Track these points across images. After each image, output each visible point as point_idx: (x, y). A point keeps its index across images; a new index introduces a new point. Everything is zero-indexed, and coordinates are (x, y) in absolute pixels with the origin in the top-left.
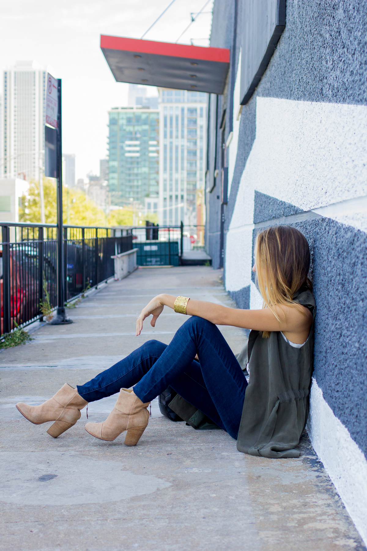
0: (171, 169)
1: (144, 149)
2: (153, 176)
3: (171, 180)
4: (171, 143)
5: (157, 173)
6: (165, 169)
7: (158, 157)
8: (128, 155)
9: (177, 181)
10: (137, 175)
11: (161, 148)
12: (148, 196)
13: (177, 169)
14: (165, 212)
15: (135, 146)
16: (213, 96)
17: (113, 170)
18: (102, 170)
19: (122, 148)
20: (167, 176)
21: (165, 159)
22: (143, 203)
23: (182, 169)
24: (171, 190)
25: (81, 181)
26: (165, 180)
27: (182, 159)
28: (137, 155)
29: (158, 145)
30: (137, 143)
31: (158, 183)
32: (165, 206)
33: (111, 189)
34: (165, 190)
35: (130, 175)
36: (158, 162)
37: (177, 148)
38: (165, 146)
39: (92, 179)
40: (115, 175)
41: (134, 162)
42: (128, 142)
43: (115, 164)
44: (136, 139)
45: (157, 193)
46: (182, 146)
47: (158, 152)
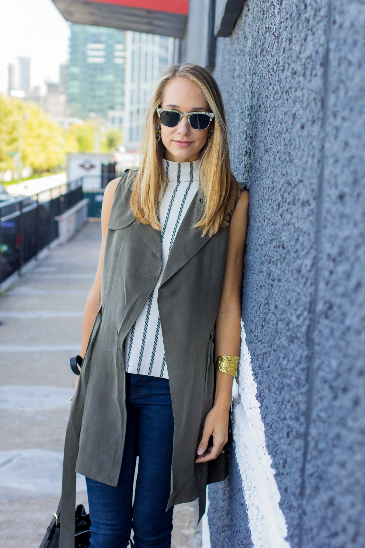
0: (139, 78)
1: (110, 54)
2: (119, 85)
3: (139, 90)
4: (140, 49)
5: (123, 81)
6: (132, 78)
7: (124, 64)
8: (91, 60)
9: (145, 93)
10: (100, 83)
11: (128, 54)
12: (112, 108)
13: (146, 79)
14: (131, 129)
15: (99, 50)
17: (73, 77)
18: (62, 76)
19: (84, 52)
20: (135, 86)
21: (133, 68)
22: (105, 117)
23: (152, 78)
24: (139, 102)
25: (37, 88)
26: (132, 92)
27: (153, 67)
28: (100, 61)
29: (124, 50)
30: (101, 46)
31: (123, 94)
32: (131, 121)
33: (71, 99)
34: (132, 102)
35: (92, 83)
36: (123, 70)
37: (146, 54)
38: (133, 53)
39: (52, 87)
40: (76, 83)
41: (97, 68)
42: (91, 46)
43: (75, 70)
44: (100, 42)
45: (123, 105)
46: (153, 53)
47: (124, 58)
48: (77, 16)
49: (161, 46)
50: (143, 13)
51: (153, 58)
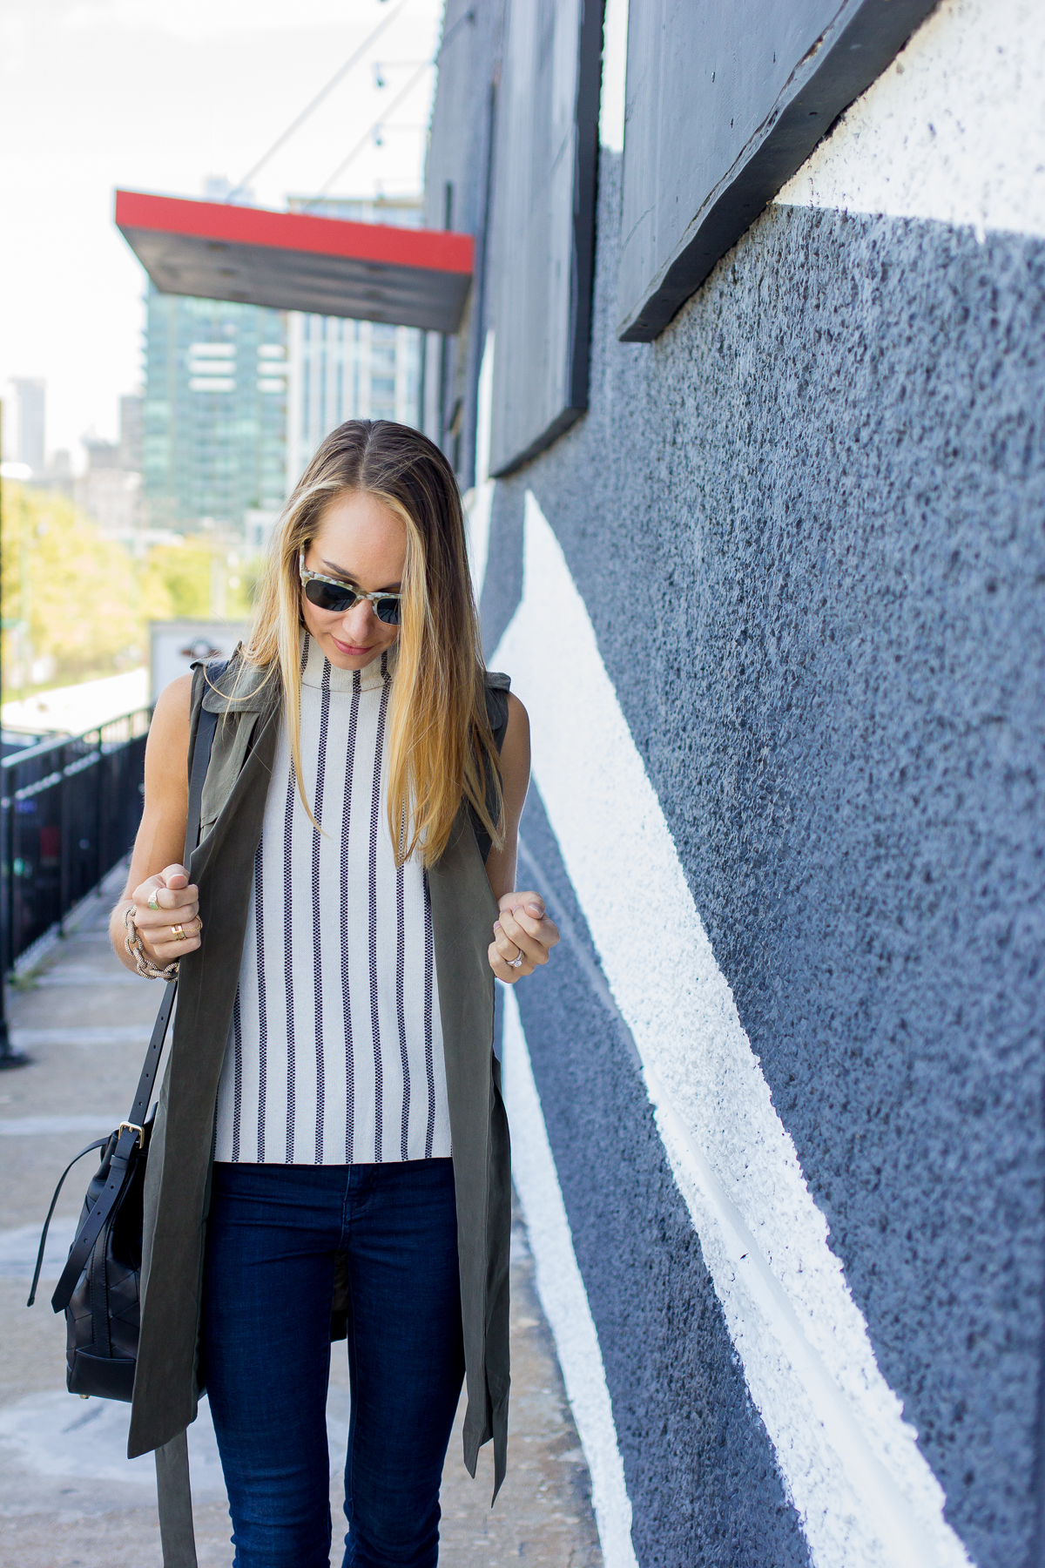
0: (322, 429)
1: (246, 369)
2: (271, 446)
4: (324, 356)
5: (283, 438)
6: (305, 430)
7: (284, 393)
8: (199, 385)
10: (224, 443)
11: (294, 369)
12: (255, 505)
15: (220, 359)
16: (434, 340)
17: (155, 428)
18: (126, 427)
19: (181, 365)
21: (306, 400)
22: (239, 526)
25: (63, 456)
27: (356, 398)
28: (225, 385)
29: (284, 358)
30: (226, 349)
31: (282, 469)
33: (152, 483)
35: (203, 442)
36: (284, 409)
37: (340, 369)
38: (307, 366)
39: (100, 453)
40: (163, 443)
41: (218, 405)
42: (200, 349)
43: (161, 409)
44: (224, 339)
46: (357, 366)
47: (284, 378)
48: (189, 278)
49: (375, 349)
50: (358, 270)
51: (356, 379)
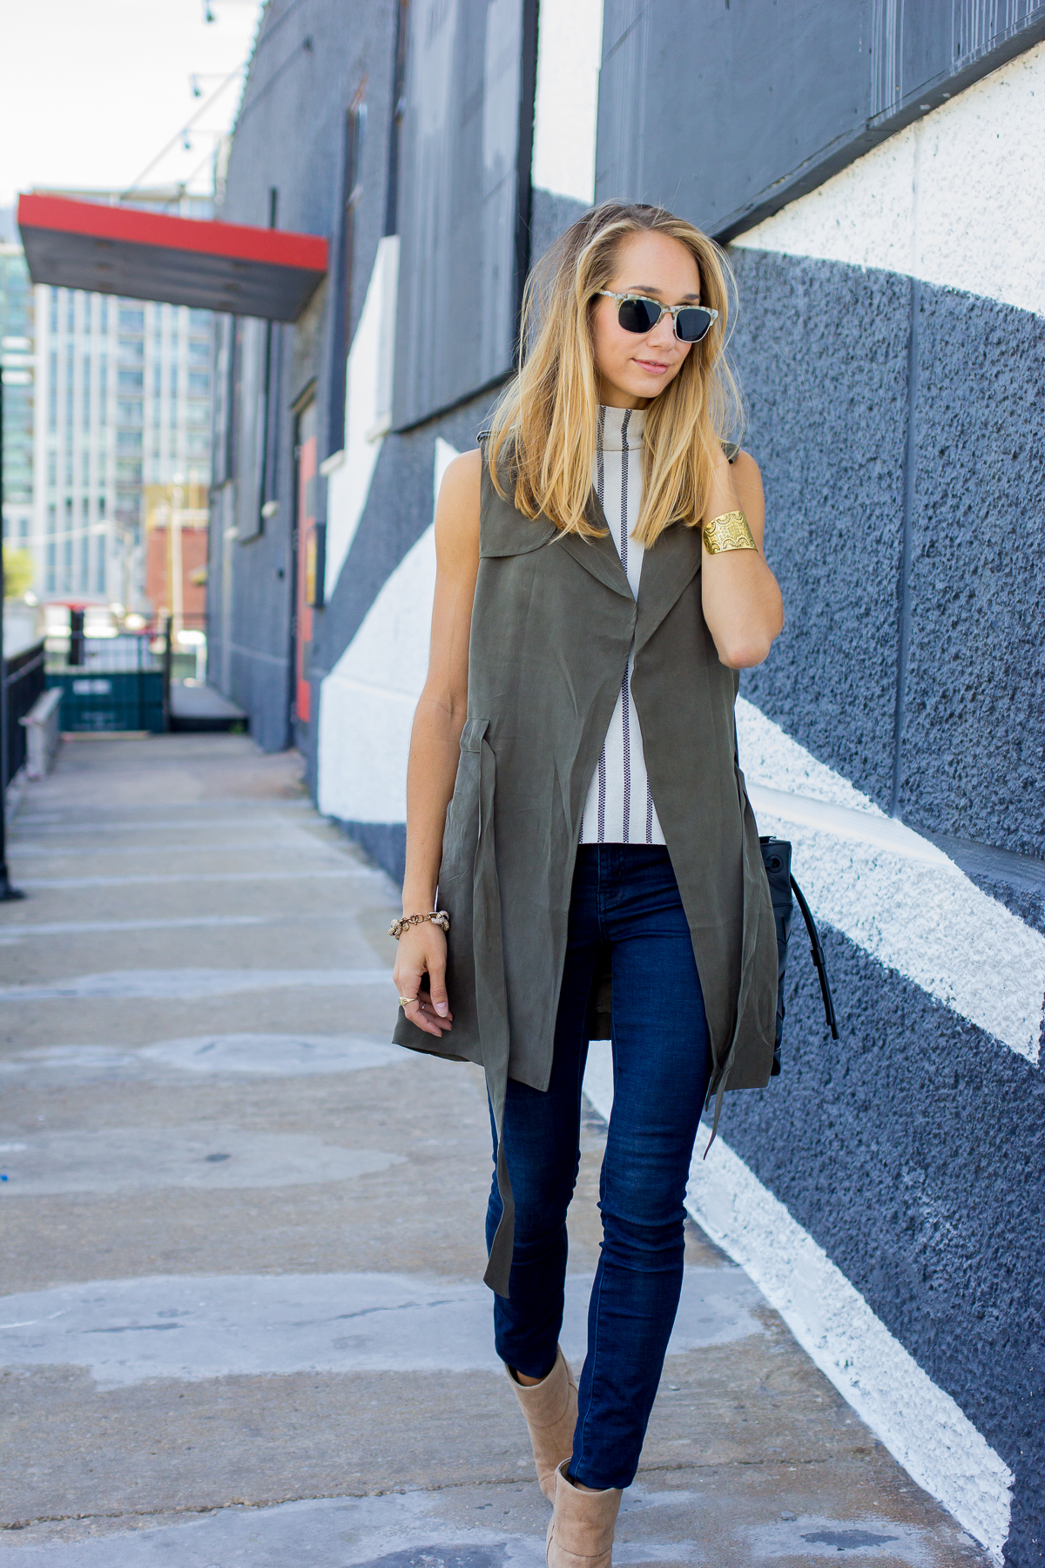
0: (70, 422)
2: (17, 439)
3: (70, 453)
4: (71, 348)
5: (29, 430)
6: (53, 422)
7: (30, 387)
9: (86, 457)
11: (41, 361)
13: (87, 423)
14: (52, 548)
20: (58, 442)
21: (53, 392)
23: (103, 422)
24: (70, 482)
26: (52, 454)
27: (104, 393)
29: (31, 350)
31: (30, 462)
32: (52, 530)
34: (52, 482)
36: (30, 402)
37: (87, 361)
38: (53, 358)
45: (29, 490)
46: (104, 357)
47: (31, 370)
49: (123, 342)
50: (225, 266)
51: (104, 372)
